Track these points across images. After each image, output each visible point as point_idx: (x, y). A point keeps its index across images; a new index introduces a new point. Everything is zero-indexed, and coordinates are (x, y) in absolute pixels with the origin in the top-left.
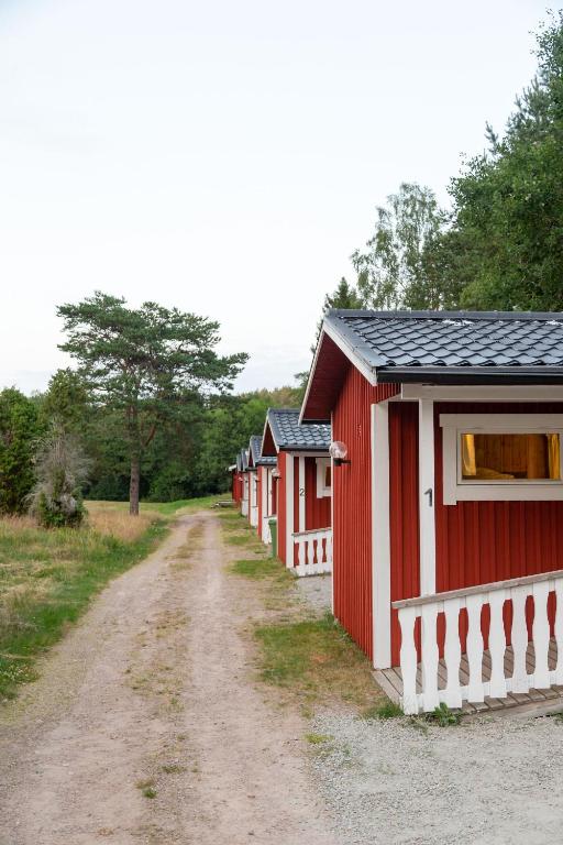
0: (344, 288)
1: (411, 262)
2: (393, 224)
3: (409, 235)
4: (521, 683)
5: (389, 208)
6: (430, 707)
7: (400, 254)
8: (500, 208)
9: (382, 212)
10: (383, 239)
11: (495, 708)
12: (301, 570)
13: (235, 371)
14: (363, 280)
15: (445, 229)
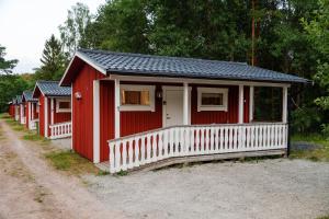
0: (53, 38)
1: (81, 31)
2: (74, 17)
3: (80, 21)
4: (143, 162)
5: (72, 10)
6: (118, 171)
7: (76, 28)
8: (120, 17)
9: (69, 12)
10: (70, 22)
11: (136, 170)
12: (52, 137)
13: (13, 67)
14: (63, 36)
15: (93, 21)
